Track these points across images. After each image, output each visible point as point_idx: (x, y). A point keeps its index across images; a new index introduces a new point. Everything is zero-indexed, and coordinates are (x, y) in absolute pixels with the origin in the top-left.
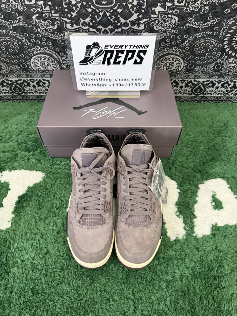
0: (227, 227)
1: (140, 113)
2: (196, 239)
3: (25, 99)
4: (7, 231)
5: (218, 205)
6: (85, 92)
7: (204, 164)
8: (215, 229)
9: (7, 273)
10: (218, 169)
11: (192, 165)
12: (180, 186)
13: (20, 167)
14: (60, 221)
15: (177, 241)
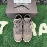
0: (45, 33)
1: (28, 9)
2: (39, 36)
3: (3, 4)
4: (2, 34)
5: (44, 29)
6: (16, 4)
7: (42, 20)
8: (43, 34)
9: (3, 42)
10: (44, 21)
11: (39, 20)
12: (36, 25)
13: (3, 21)
14: (12, 32)
15: (35, 36)
